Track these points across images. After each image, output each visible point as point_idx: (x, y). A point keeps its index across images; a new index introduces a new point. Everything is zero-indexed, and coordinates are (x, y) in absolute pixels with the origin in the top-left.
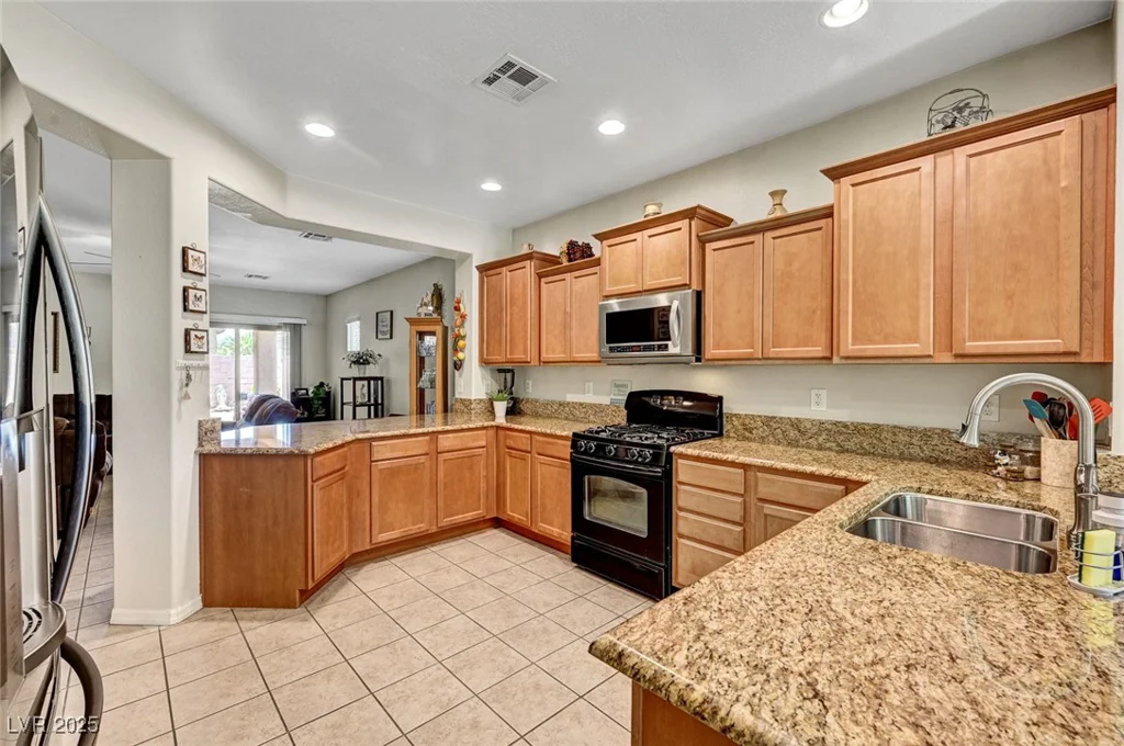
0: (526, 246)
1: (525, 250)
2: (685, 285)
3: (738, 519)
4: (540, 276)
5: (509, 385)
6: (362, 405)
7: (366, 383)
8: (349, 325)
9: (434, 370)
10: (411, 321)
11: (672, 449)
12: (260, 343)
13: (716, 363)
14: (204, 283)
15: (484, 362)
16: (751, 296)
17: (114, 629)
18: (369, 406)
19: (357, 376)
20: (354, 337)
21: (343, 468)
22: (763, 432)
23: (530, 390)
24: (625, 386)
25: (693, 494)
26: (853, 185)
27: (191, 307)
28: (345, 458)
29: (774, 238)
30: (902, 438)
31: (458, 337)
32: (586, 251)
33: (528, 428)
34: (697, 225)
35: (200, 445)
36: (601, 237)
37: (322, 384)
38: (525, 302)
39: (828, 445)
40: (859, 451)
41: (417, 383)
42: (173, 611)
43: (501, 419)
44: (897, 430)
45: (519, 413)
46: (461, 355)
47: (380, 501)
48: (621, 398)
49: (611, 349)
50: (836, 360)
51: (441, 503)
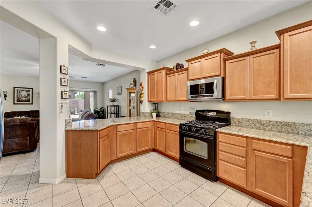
0: (162, 66)
1: (162, 67)
2: (219, 75)
3: (244, 155)
4: (167, 75)
5: (157, 108)
6: (113, 113)
7: (114, 107)
8: (109, 91)
9: (134, 103)
10: (128, 89)
11: (217, 130)
12: (86, 96)
13: (230, 101)
14: (67, 77)
15: (149, 101)
16: (244, 78)
17: (40, 185)
18: (115, 114)
19: (111, 105)
20: (111, 94)
21: (109, 134)
22: (246, 124)
23: (163, 110)
24: (194, 108)
25: (225, 146)
26: (290, 36)
27: (63, 84)
28: (109, 131)
29: (254, 58)
30: (306, 127)
31: (142, 94)
32: (182, 66)
33: (164, 122)
34: (223, 55)
35: (66, 127)
36: (188, 61)
37: (102, 107)
38: (162, 83)
39: (273, 129)
40: (286, 132)
41: (129, 107)
42: (57, 180)
43: (154, 118)
44: (303, 125)
45: (160, 116)
46: (142, 99)
47: (120, 144)
48: (194, 112)
49: (192, 97)
50: (282, 99)
51: (138, 144)
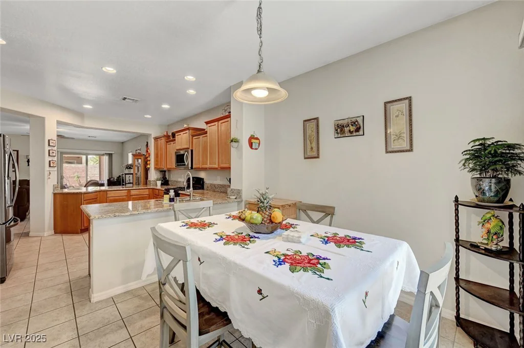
4: (167, 142)
6: (129, 183)
8: (129, 154)
10: (134, 155)
11: (179, 192)
14: (55, 148)
15: (156, 169)
16: (199, 152)
17: (30, 238)
20: (130, 159)
21: (96, 198)
22: (210, 188)
27: (51, 155)
28: (97, 195)
29: (203, 137)
31: (148, 161)
34: (192, 132)
35: (54, 191)
36: (178, 132)
42: (45, 233)
43: (159, 186)
46: (148, 166)
49: (177, 165)
